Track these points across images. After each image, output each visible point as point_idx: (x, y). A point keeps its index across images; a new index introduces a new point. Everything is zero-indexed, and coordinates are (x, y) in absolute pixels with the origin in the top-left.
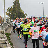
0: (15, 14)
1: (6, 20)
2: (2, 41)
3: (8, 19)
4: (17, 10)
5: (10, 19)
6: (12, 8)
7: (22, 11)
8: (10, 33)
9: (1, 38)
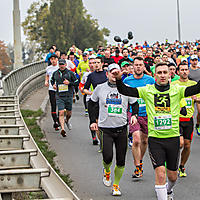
0: (60, 31)
1: (24, 54)
2: (9, 143)
3: (31, 53)
4: (69, 12)
5: (38, 50)
6: (46, 5)
7: (88, 16)
8: (40, 110)
9: (7, 132)
